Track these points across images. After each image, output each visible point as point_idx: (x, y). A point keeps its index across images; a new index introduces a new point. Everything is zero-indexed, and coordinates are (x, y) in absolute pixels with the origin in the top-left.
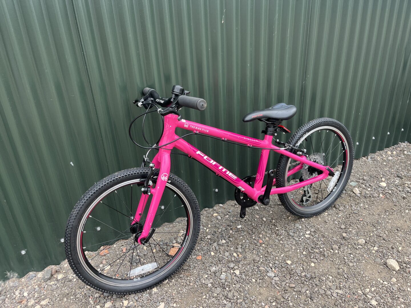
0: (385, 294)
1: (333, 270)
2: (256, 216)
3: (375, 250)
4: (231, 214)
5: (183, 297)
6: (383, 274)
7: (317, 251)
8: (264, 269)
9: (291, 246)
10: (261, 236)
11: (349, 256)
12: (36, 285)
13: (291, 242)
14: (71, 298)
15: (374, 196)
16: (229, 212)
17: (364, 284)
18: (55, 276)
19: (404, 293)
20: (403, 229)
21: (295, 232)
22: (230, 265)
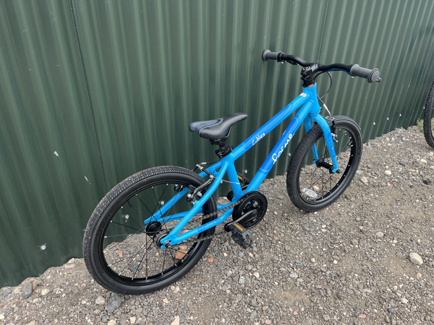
0: (413, 291)
1: (357, 267)
3: (394, 244)
5: (200, 307)
6: (408, 269)
7: (337, 247)
8: (285, 269)
9: (309, 243)
10: (275, 232)
11: (371, 251)
13: (308, 238)
14: (63, 318)
15: (382, 185)
17: (391, 281)
19: (431, 288)
20: (417, 220)
21: (310, 226)
22: (248, 268)
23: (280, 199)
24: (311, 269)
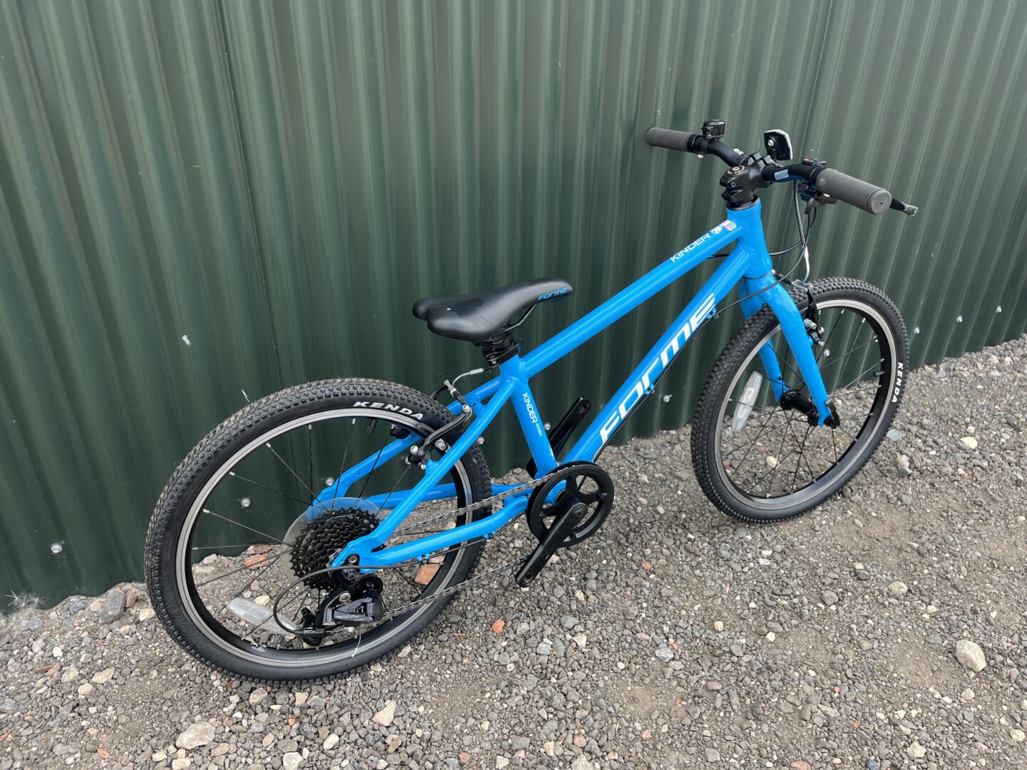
0: (942, 728)
1: (820, 655)
2: (641, 499)
3: (930, 614)
5: (443, 690)
6: (944, 677)
7: (785, 603)
8: (648, 637)
9: (720, 585)
10: (648, 551)
11: (864, 623)
12: (83, 631)
13: (722, 575)
14: (170, 670)
15: (943, 471)
17: (894, 698)
18: (133, 611)
19: (990, 729)
20: (1006, 565)
21: (734, 549)
22: (565, 622)
23: (680, 479)
24: (708, 645)
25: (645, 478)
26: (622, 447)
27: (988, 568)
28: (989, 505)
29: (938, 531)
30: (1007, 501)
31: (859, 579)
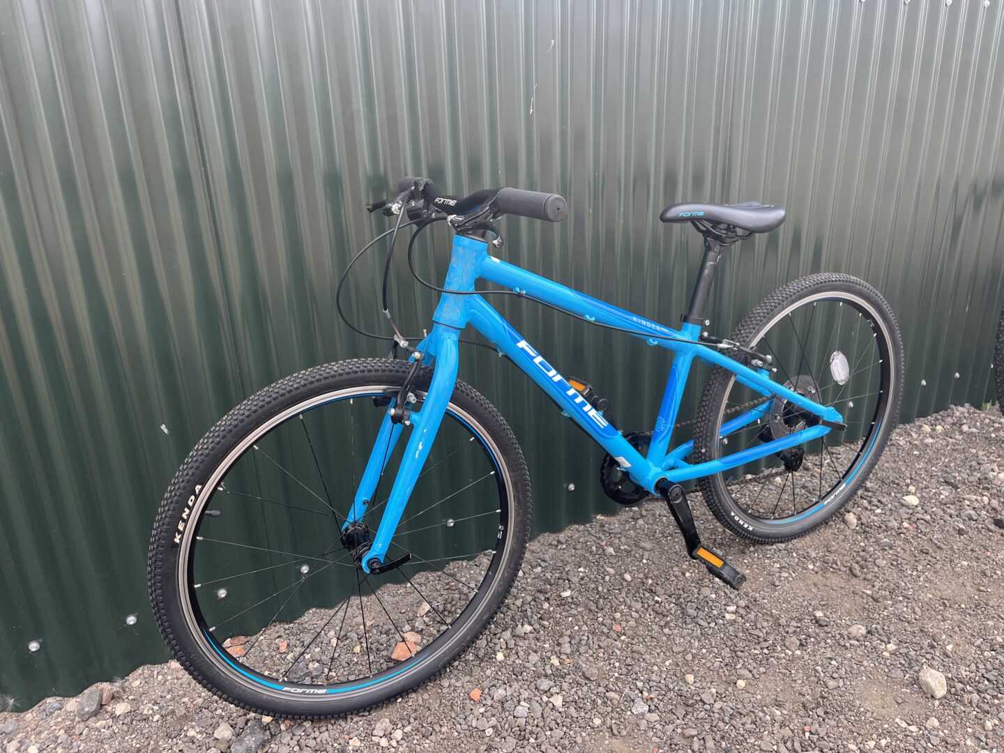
2: (608, 569)
3: (889, 652)
4: (547, 564)
6: (909, 708)
9: (689, 641)
10: (618, 615)
11: (828, 665)
12: (60, 730)
13: (691, 632)
15: (889, 525)
16: (545, 561)
17: (863, 730)
18: (109, 709)
20: (957, 603)
21: (700, 607)
22: (540, 685)
23: (644, 549)
24: (681, 696)
25: (611, 550)
26: (588, 525)
27: (940, 607)
28: (935, 552)
29: (890, 578)
30: (952, 548)
31: (820, 625)
